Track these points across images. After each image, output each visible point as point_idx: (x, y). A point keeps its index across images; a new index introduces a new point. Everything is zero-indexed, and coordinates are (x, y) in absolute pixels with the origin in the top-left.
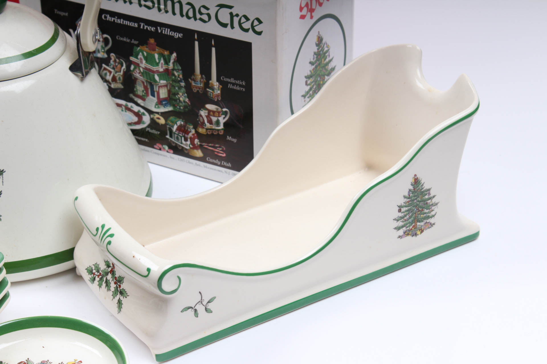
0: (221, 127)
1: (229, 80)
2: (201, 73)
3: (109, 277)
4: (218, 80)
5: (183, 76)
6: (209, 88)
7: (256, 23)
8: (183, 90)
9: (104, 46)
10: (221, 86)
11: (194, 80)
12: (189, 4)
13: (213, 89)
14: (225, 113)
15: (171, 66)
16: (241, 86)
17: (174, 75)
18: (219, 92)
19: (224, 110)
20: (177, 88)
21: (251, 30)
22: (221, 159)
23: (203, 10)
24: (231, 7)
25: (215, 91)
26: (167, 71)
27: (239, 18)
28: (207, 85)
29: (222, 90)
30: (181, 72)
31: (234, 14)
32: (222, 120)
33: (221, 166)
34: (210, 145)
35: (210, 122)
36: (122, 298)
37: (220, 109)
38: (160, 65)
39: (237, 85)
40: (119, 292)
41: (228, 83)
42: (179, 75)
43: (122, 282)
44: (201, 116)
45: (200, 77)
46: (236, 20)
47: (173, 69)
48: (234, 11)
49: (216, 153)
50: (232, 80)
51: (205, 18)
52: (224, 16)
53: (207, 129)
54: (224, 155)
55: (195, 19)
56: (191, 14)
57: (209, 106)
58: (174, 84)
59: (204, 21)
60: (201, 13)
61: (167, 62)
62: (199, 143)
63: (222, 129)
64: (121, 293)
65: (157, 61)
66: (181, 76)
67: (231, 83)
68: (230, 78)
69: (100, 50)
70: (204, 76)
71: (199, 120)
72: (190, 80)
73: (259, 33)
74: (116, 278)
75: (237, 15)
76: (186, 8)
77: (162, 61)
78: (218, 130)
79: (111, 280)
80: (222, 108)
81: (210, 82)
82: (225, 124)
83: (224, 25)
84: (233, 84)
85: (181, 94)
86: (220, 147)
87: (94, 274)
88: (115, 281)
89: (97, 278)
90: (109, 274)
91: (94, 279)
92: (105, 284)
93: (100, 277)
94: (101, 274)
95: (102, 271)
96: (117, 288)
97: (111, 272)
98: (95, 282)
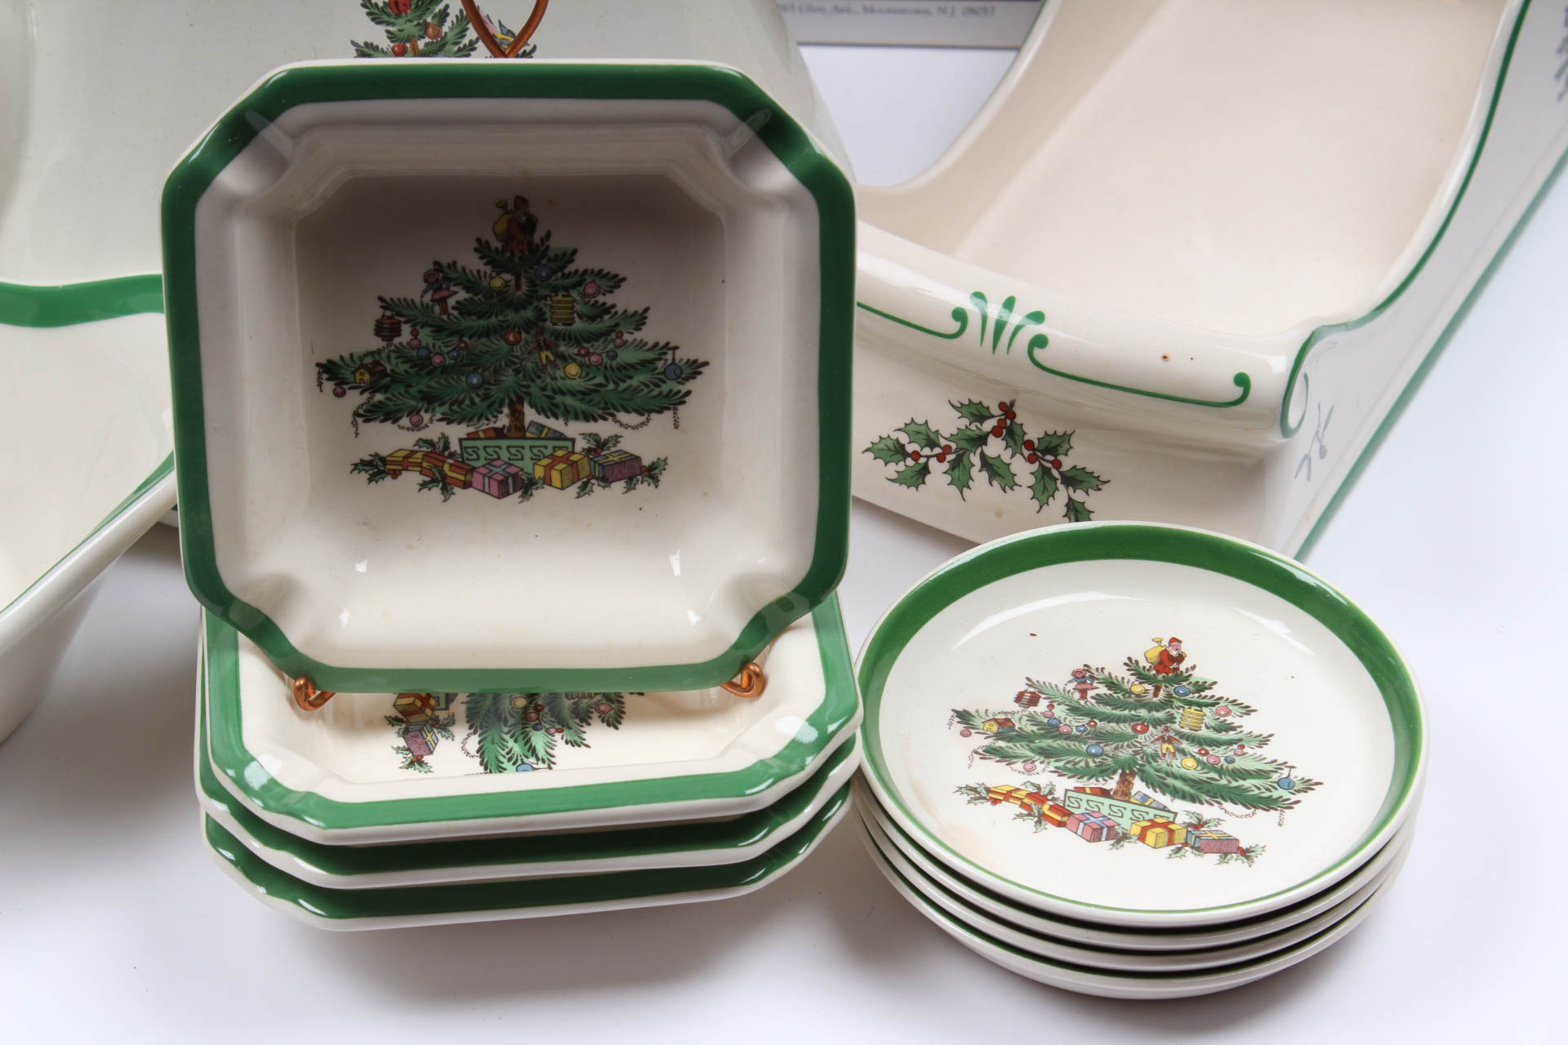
3: (995, 447)
36: (1079, 496)
40: (1059, 482)
43: (1061, 450)
64: (1074, 479)
74: (1029, 444)
79: (1006, 456)
87: (916, 456)
88: (1026, 453)
89: (933, 464)
90: (991, 438)
91: (925, 470)
92: (985, 475)
93: (950, 457)
94: (947, 450)
95: (952, 438)
96: (1045, 471)
97: (996, 432)
98: (928, 478)
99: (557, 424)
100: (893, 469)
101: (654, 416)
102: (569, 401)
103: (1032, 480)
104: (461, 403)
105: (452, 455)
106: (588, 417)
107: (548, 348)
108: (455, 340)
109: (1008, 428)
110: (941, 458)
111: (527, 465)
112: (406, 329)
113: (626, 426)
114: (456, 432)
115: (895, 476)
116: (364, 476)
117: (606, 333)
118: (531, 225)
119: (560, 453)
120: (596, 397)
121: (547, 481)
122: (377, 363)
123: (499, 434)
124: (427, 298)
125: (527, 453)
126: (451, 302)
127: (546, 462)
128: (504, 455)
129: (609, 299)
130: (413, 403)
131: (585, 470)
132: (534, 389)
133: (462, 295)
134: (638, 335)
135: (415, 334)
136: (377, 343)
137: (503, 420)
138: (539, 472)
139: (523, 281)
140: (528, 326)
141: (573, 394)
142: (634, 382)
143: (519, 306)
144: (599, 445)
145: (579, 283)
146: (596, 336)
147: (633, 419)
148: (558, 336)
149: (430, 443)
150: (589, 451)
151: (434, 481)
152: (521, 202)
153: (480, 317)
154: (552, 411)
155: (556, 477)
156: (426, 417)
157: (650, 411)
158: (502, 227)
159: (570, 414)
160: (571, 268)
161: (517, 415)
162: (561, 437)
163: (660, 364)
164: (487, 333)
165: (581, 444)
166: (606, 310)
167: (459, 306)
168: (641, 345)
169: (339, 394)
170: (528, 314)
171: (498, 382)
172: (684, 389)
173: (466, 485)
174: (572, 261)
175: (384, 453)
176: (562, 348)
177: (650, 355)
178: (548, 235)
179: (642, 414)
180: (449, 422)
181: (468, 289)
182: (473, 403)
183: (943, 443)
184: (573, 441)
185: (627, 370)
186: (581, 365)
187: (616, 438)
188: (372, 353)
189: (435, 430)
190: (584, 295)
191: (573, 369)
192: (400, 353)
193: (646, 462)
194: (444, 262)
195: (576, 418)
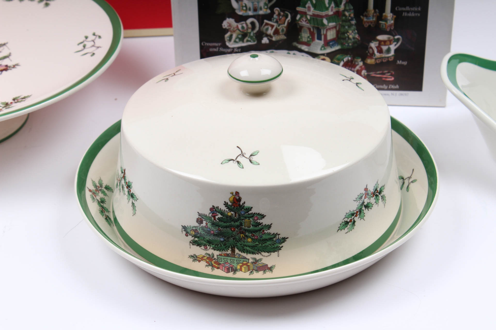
0: (392, 53)
1: (404, 9)
2: (375, 8)
4: (393, 11)
5: (354, 15)
6: (382, 20)
8: (354, 27)
9: (267, 3)
10: (395, 16)
11: (366, 16)
13: (386, 20)
14: (398, 40)
15: (342, 7)
16: (415, 12)
17: (345, 15)
18: (392, 22)
19: (396, 37)
20: (347, 27)
22: (388, 83)
25: (388, 22)
26: (337, 14)
28: (380, 17)
29: (396, 20)
30: (352, 11)
32: (393, 47)
33: (388, 89)
34: (378, 72)
35: (380, 51)
37: (391, 37)
38: (330, 9)
39: (412, 12)
41: (402, 12)
42: (350, 15)
44: (371, 48)
45: (373, 12)
47: (344, 10)
49: (384, 79)
50: (408, 8)
53: (376, 59)
54: (393, 79)
57: (380, 37)
58: (344, 24)
61: (337, 5)
62: (366, 74)
63: (393, 56)
65: (327, 5)
66: (352, 15)
67: (405, 11)
68: (405, 7)
69: (263, 7)
70: (377, 10)
71: (369, 52)
72: (362, 17)
77: (333, 5)
78: (388, 57)
80: (394, 36)
81: (384, 14)
82: (396, 51)
84: (408, 12)
85: (350, 32)
86: (388, 73)
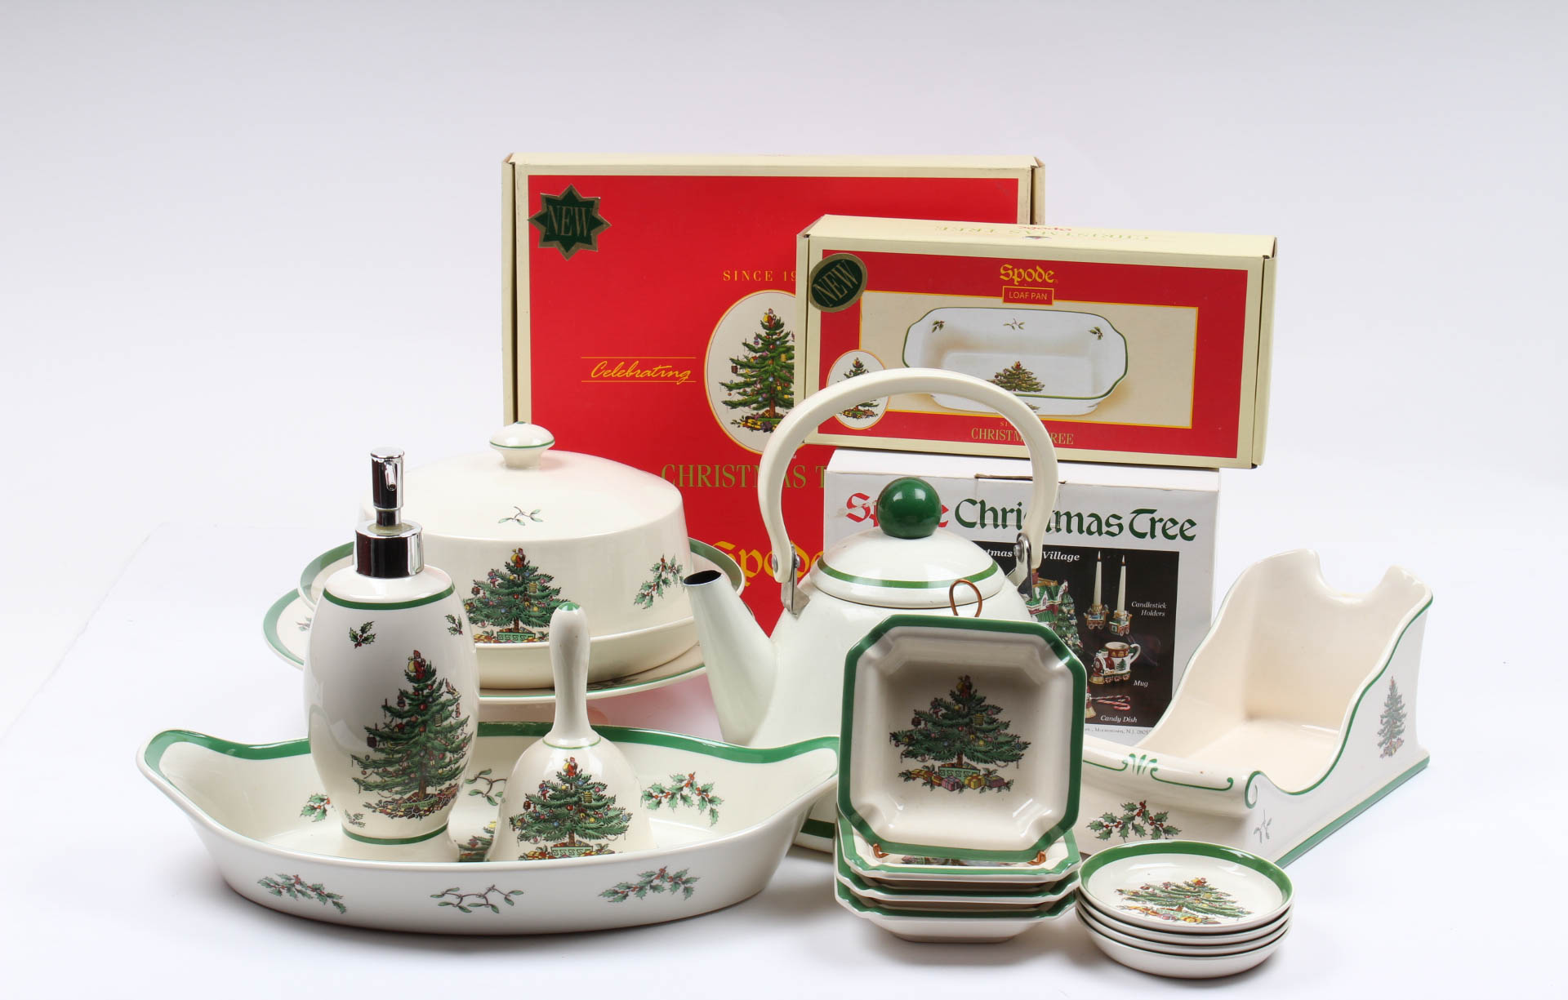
0: (1128, 669)
1: (1143, 606)
2: (1103, 602)
3: (1138, 821)
4: (1127, 607)
5: (1075, 611)
6: (1113, 620)
7: (1187, 525)
8: (1074, 629)
10: (1131, 615)
11: (1092, 614)
12: (1092, 515)
13: (1118, 621)
14: (1135, 649)
15: (1058, 600)
16: (1159, 610)
17: (1062, 612)
18: (1127, 623)
19: (1133, 646)
20: (1064, 629)
21: (1179, 537)
22: (1122, 714)
23: (1113, 521)
24: (1152, 511)
25: (1122, 623)
26: (1051, 608)
27: (1163, 523)
28: (1111, 616)
29: (1132, 621)
30: (1072, 606)
31: (1156, 520)
32: (1129, 660)
33: (1122, 724)
34: (1108, 697)
35: (1111, 666)
36: (1170, 837)
37: (1127, 646)
38: (1042, 601)
39: (1154, 609)
40: (1162, 832)
41: (1141, 609)
42: (1069, 611)
43: (1164, 820)
44: (1098, 660)
45: (1101, 607)
46: (1159, 526)
47: (1061, 605)
48: (1157, 516)
49: (1116, 707)
50: (1148, 605)
51: (1115, 529)
52: (1143, 523)
53: (1105, 677)
54: (1129, 707)
55: (1100, 533)
56: (1094, 528)
57: (1110, 645)
58: (1061, 623)
59: (1113, 534)
60: (1108, 525)
61: (1052, 596)
62: (1091, 698)
63: (1128, 673)
64: (1167, 831)
65: (1038, 597)
66: (1072, 612)
67: (1144, 609)
68: (1145, 603)
70: (1106, 606)
71: (1094, 667)
72: (1085, 614)
73: (1191, 538)
74: (1151, 819)
75: (1161, 520)
76: (1087, 521)
77: (1046, 596)
78: (1122, 675)
79: (1142, 823)
80: (1130, 644)
81: (1116, 611)
82: (1132, 665)
83: (1142, 536)
84: (1149, 610)
85: (1070, 636)
86: (1122, 698)
87: (1107, 826)
88: (1150, 822)
89: (1114, 829)
90: (1136, 817)
91: (1110, 832)
92: (1134, 831)
93: (1120, 826)
94: (1119, 823)
95: (1121, 819)
96: (1157, 828)
97: (1138, 815)
98: (1112, 835)
99: (974, 764)
100: (1097, 833)
101: (1010, 763)
102: (979, 755)
103: (1151, 832)
104: (940, 752)
105: (935, 773)
106: (986, 762)
107: (973, 733)
108: (940, 728)
109: (1143, 813)
110: (1117, 826)
111: (962, 779)
112: (923, 723)
113: (999, 766)
114: (938, 764)
115: (1098, 835)
116: (903, 779)
117: (994, 730)
118: (970, 687)
119: (975, 775)
120: (989, 754)
121: (969, 786)
122: (911, 735)
123: (953, 766)
124: (931, 712)
125: (962, 774)
126: (940, 713)
127: (969, 778)
128: (954, 775)
129: (996, 717)
130: (922, 751)
131: (983, 782)
132: (967, 749)
133: (944, 711)
134: (1006, 731)
135: (926, 724)
136: (912, 727)
137: (955, 761)
138: (966, 782)
139: (966, 708)
140: (967, 725)
141: (980, 752)
142: (1003, 749)
143: (963, 717)
144: (989, 773)
145: (986, 710)
146: (990, 731)
147: (1002, 763)
148: (977, 729)
149: (927, 767)
150: (985, 775)
151: (928, 782)
152: (967, 677)
153: (950, 720)
154: (972, 758)
155: (972, 784)
156: (927, 757)
157: (1008, 761)
158: (960, 687)
159: (979, 760)
160: (983, 704)
161: (960, 759)
162: (975, 769)
163: (1013, 743)
164: (952, 726)
165: (982, 772)
166: (995, 721)
167: (943, 715)
168: (1007, 735)
169: (897, 746)
170: (967, 720)
171: (954, 745)
172: (1021, 753)
173: (939, 785)
174: (983, 701)
175: (911, 770)
176: (978, 734)
177: (1010, 739)
178: (976, 691)
179: (1005, 762)
180: (935, 760)
181: (946, 709)
182: (944, 753)
183: (1118, 820)
184: (980, 770)
185: (1001, 744)
186: (985, 742)
187: (995, 771)
188: (909, 731)
189: (930, 763)
190: (987, 714)
191: (981, 743)
192: (920, 732)
193: (1006, 781)
194: (939, 698)
195: (981, 762)
